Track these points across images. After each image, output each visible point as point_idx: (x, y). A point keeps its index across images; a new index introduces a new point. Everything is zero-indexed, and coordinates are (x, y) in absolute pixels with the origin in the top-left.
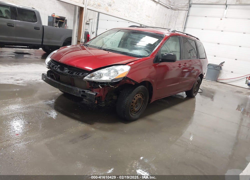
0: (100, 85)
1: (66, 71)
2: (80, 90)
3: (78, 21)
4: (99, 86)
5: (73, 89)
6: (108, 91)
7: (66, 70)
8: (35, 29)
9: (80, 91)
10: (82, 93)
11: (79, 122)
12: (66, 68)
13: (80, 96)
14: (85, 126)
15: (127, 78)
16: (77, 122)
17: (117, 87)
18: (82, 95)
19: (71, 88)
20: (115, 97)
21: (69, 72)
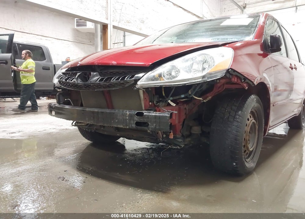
0: (171, 98)
1: (96, 78)
2: (131, 113)
3: (102, 45)
4: (169, 101)
5: (114, 113)
6: (186, 113)
7: (94, 76)
8: (43, 69)
9: (131, 116)
10: (137, 119)
11: (136, 189)
12: (95, 73)
13: (134, 126)
14: (152, 199)
15: (234, 71)
16: (131, 190)
17: (208, 99)
18: (138, 124)
19: (110, 113)
20: (196, 130)
21: (101, 80)
